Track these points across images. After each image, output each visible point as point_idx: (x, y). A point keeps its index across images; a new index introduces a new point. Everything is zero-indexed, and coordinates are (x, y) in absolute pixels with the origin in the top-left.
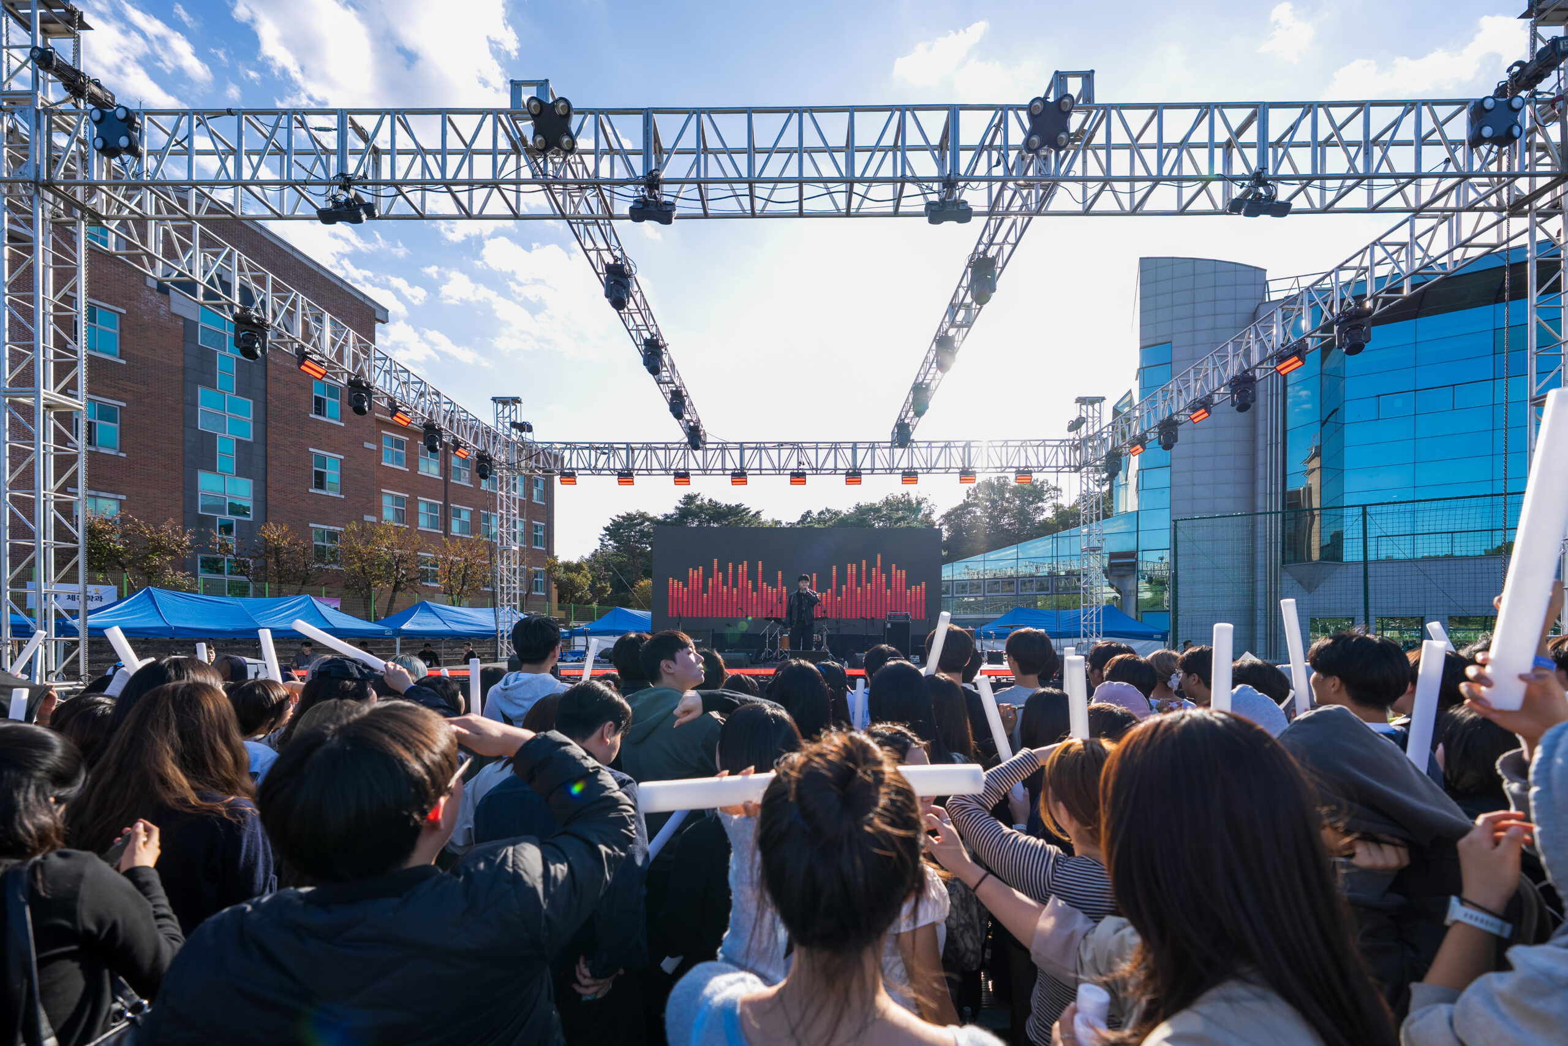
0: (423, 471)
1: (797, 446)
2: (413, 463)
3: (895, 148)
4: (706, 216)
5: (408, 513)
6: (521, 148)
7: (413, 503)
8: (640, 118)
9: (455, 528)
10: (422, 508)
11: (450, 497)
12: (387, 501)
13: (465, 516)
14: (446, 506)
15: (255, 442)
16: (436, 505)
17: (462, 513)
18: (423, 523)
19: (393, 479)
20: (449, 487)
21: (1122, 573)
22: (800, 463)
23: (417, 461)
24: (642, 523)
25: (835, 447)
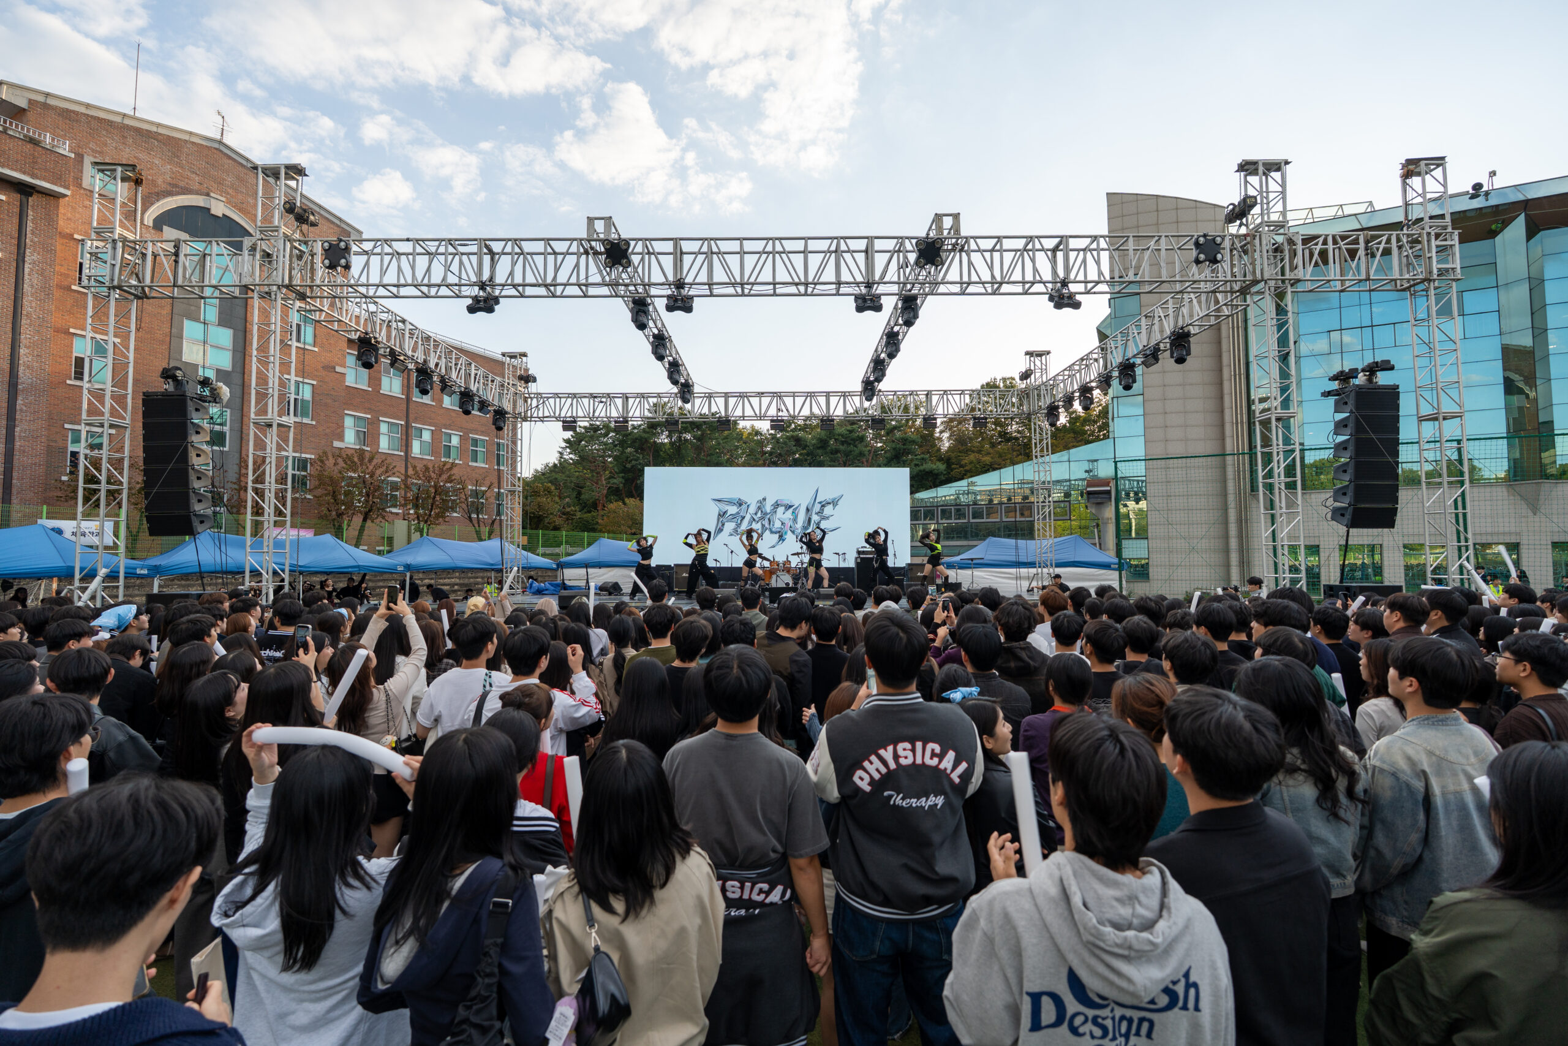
0: (385, 389)
1: (778, 395)
2: (375, 382)
3: (836, 251)
4: (712, 295)
5: (369, 435)
6: (591, 252)
7: (374, 424)
8: (671, 242)
9: (416, 448)
10: (384, 428)
11: (411, 416)
12: (349, 422)
13: (427, 436)
14: (408, 426)
15: (233, 371)
16: (397, 424)
17: (424, 432)
18: (384, 444)
19: (354, 398)
20: (412, 406)
21: (1099, 500)
22: (779, 410)
23: (380, 380)
24: (606, 435)
25: (811, 395)
